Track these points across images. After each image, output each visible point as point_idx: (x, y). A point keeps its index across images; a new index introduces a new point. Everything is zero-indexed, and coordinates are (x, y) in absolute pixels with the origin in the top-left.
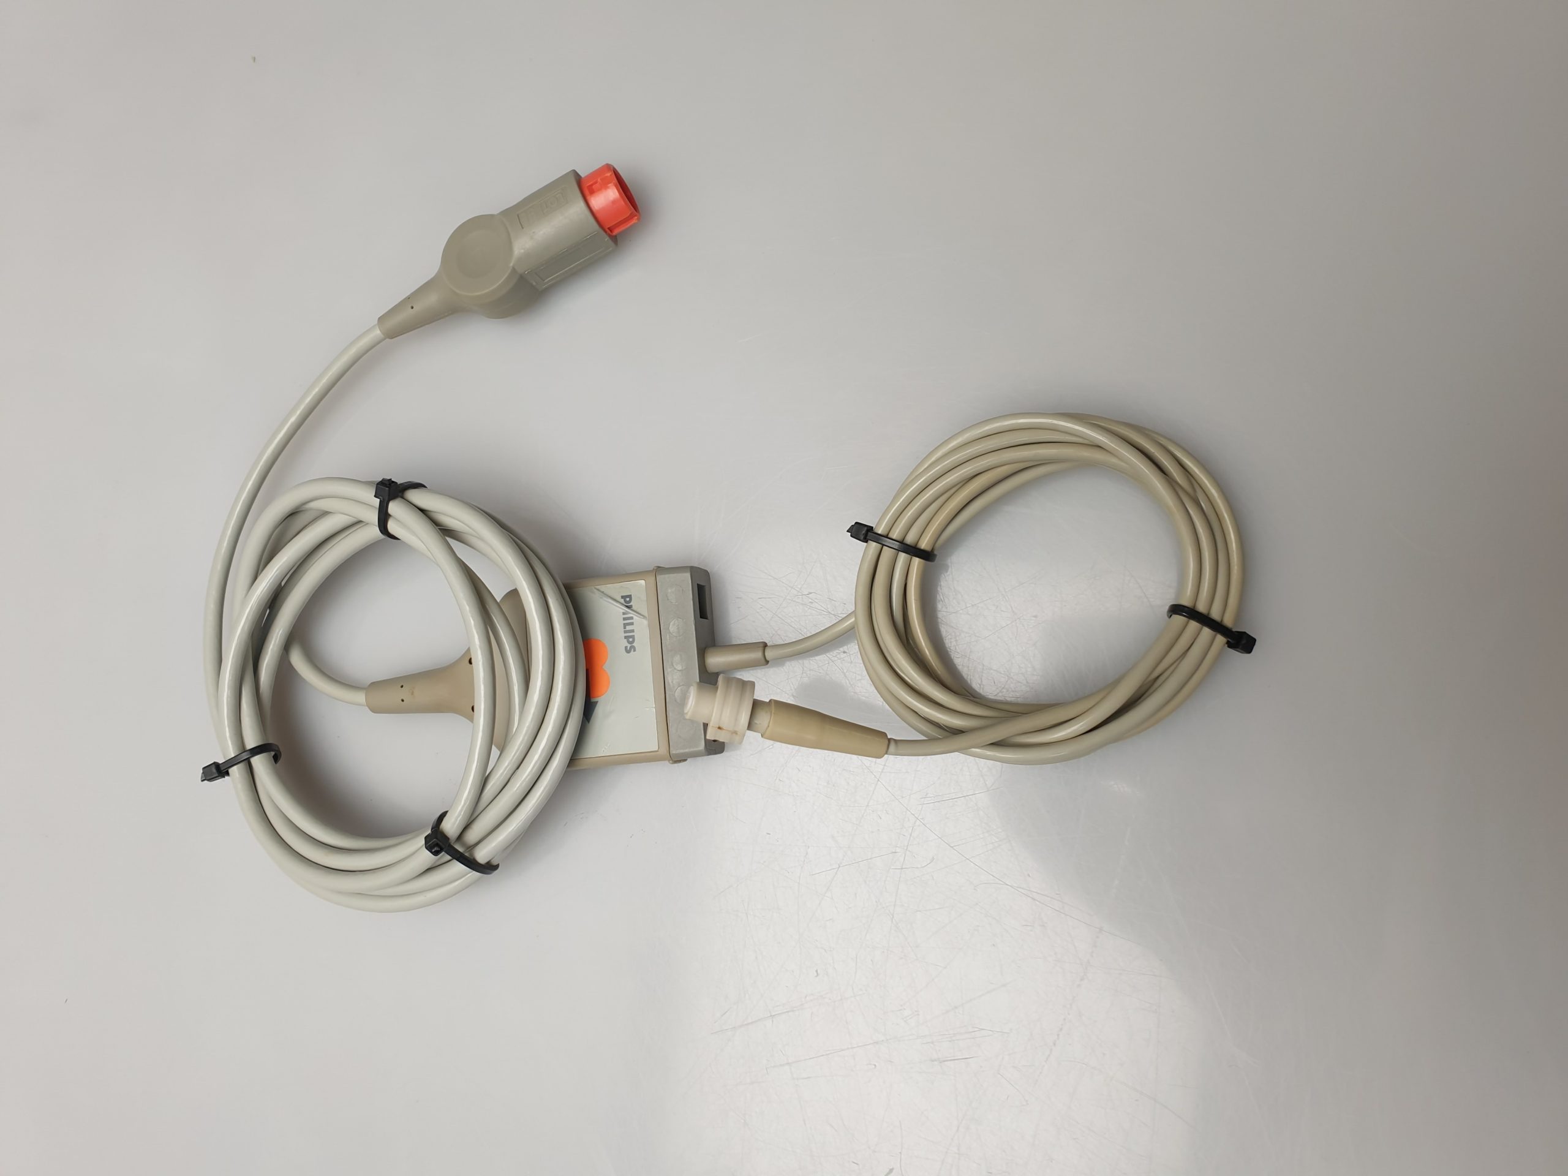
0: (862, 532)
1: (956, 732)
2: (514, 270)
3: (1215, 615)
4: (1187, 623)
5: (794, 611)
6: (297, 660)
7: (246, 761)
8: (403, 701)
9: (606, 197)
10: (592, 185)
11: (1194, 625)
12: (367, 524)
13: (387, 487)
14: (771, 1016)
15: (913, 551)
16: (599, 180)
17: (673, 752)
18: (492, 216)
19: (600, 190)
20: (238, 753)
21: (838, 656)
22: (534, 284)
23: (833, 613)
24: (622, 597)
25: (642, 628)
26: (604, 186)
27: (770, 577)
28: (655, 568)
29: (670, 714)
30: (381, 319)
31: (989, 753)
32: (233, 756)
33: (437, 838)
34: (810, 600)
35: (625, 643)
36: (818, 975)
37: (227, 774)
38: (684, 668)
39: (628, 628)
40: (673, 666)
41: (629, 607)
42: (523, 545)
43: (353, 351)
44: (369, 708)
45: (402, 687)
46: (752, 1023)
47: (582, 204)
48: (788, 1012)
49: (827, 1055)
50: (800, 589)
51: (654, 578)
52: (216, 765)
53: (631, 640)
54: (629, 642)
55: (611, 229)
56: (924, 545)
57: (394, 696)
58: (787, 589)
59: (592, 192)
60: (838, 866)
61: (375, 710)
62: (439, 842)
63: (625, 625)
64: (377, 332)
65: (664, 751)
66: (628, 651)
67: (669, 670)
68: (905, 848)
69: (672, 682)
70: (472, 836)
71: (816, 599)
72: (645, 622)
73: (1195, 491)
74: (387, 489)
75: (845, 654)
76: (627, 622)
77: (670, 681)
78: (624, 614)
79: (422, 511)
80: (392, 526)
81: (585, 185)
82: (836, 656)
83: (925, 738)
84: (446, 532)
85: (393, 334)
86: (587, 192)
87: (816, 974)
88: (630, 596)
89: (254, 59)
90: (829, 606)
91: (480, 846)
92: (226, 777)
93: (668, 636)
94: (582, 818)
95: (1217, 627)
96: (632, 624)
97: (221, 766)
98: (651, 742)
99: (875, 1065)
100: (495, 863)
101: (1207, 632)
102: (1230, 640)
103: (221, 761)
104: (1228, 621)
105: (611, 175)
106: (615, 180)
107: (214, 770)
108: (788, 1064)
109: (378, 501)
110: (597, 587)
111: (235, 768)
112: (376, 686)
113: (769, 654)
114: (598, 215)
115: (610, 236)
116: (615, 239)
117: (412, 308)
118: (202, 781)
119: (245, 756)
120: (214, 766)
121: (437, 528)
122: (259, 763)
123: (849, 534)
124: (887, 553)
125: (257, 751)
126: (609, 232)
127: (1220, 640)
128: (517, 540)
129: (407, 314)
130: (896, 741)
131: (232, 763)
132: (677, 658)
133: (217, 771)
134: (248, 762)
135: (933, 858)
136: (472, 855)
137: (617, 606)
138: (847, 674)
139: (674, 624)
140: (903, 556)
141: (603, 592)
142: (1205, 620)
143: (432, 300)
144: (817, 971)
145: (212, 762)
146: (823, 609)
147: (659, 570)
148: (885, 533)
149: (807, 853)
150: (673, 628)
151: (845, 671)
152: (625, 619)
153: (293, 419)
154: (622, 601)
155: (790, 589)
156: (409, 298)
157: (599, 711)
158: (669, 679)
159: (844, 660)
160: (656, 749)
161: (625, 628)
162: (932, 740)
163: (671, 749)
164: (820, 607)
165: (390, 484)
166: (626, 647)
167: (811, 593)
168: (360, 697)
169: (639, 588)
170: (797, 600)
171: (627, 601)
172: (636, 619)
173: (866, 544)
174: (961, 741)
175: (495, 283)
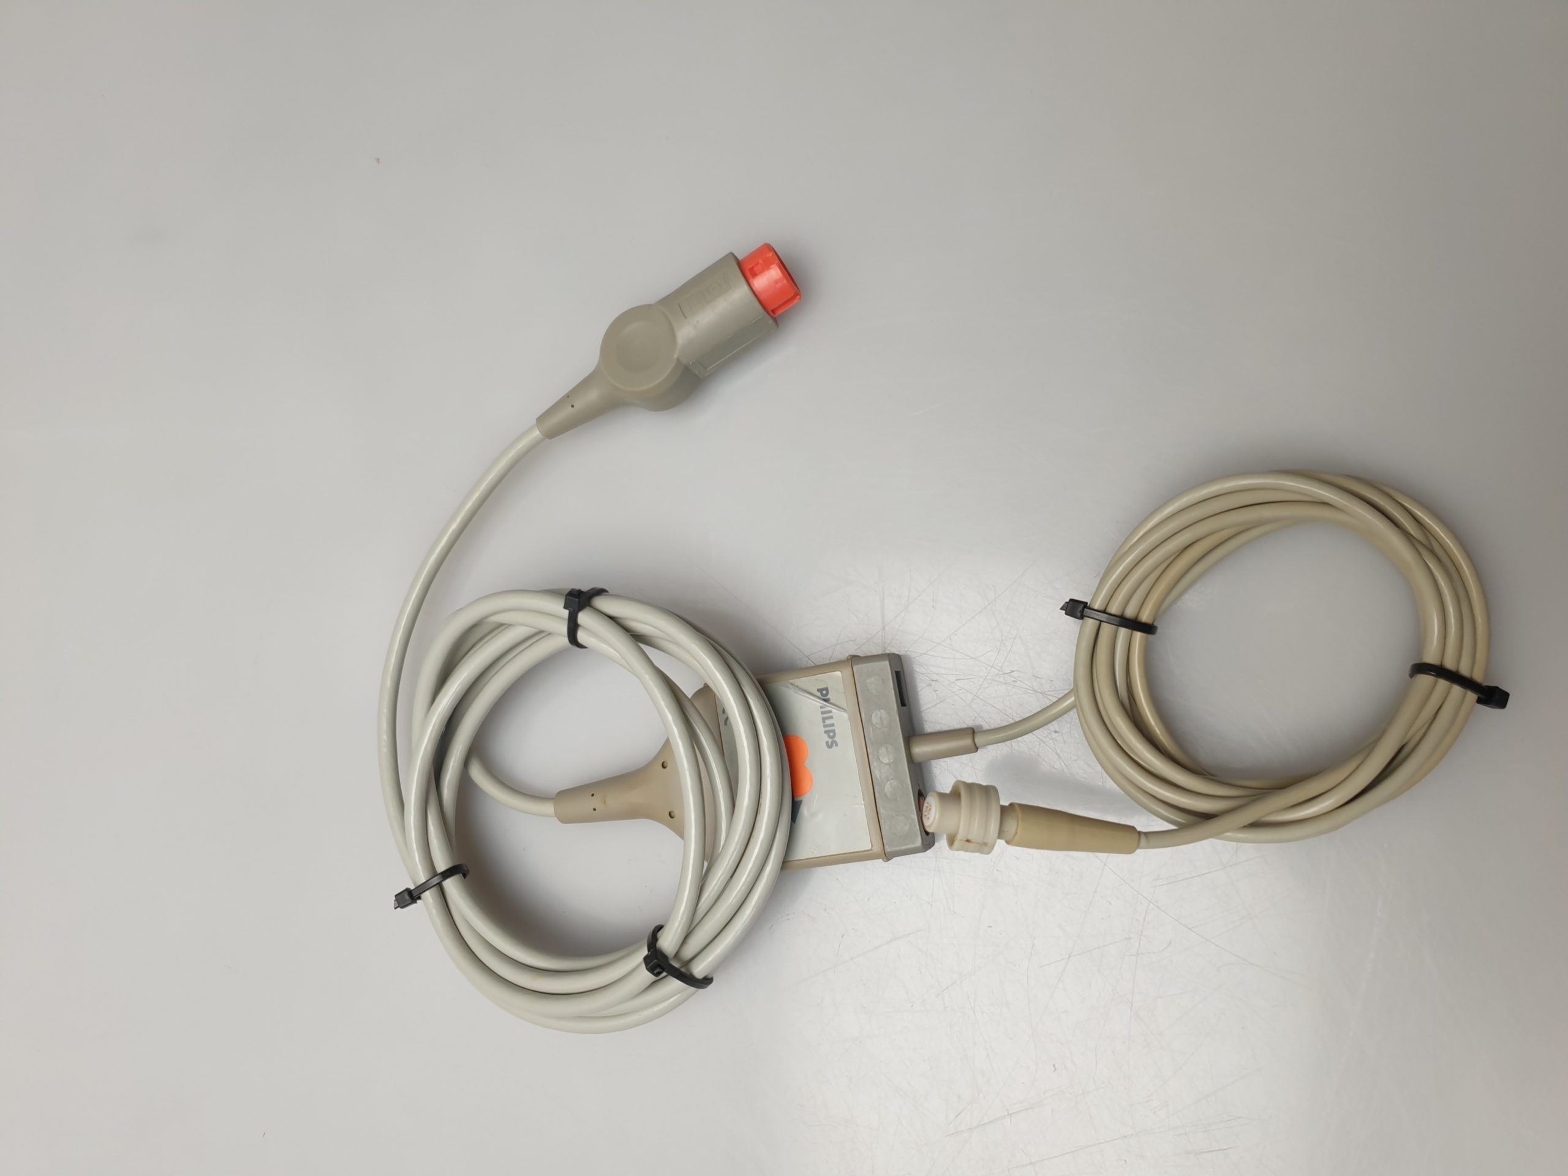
0: (1075, 609)
1: (1207, 817)
2: (678, 360)
3: (1465, 671)
4: (1436, 682)
5: (996, 691)
6: (477, 774)
7: (438, 886)
8: (595, 810)
9: (768, 279)
10: (753, 267)
11: (1443, 683)
12: (550, 634)
13: (576, 597)
14: (1008, 1114)
15: (1134, 624)
16: (760, 261)
17: (888, 850)
18: (649, 306)
19: (762, 271)
20: (427, 879)
21: (1050, 736)
22: (697, 373)
23: (1039, 691)
24: (819, 690)
25: (842, 721)
26: (767, 266)
27: (968, 657)
28: (849, 657)
29: (881, 811)
30: (541, 419)
31: (1240, 835)
32: (424, 881)
33: (657, 959)
34: (1013, 679)
35: (826, 738)
36: (1055, 1070)
37: (419, 898)
38: (891, 761)
39: (828, 722)
40: (879, 759)
41: (825, 700)
42: (722, 650)
43: (512, 454)
44: (558, 819)
45: (593, 795)
46: (989, 1123)
47: (745, 288)
48: (1027, 1109)
49: (1073, 1152)
50: (1001, 667)
51: (850, 668)
52: (408, 891)
53: (831, 734)
54: (829, 737)
55: (773, 311)
56: (1145, 617)
57: (586, 804)
58: (986, 669)
59: (755, 275)
60: (1068, 956)
61: (565, 820)
62: (660, 963)
63: (824, 720)
64: (537, 433)
65: (877, 848)
66: (829, 746)
67: (875, 764)
68: (1140, 933)
69: (880, 777)
70: (688, 952)
71: (1019, 677)
72: (845, 715)
73: (1429, 540)
74: (577, 600)
75: (1057, 734)
76: (826, 717)
77: (878, 776)
78: (821, 707)
79: (612, 618)
80: (581, 636)
81: (747, 267)
82: (1047, 736)
83: (1172, 827)
84: (638, 638)
85: (552, 434)
86: (748, 274)
87: (1053, 1069)
88: (827, 689)
89: (378, 160)
90: (1034, 684)
91: (696, 960)
92: (418, 901)
93: (871, 729)
94: (788, 920)
95: (1467, 683)
96: (831, 717)
97: (413, 892)
98: (864, 841)
99: (1125, 1161)
100: (710, 977)
101: (1457, 689)
102: (1481, 696)
103: (412, 887)
104: (1478, 677)
105: (772, 255)
106: (778, 261)
107: (407, 897)
108: (1031, 1163)
109: (567, 612)
110: (791, 681)
111: (427, 893)
112: (565, 795)
113: (979, 740)
114: (762, 298)
115: (772, 317)
116: (775, 320)
117: (573, 406)
118: (395, 908)
119: (436, 880)
120: (406, 892)
121: (628, 634)
122: (451, 885)
123: (1064, 612)
124: (1107, 629)
125: (447, 874)
126: (770, 312)
127: (1472, 696)
128: (714, 643)
129: (567, 412)
130: (1147, 834)
131: (422, 888)
132: (883, 750)
133: (407, 898)
134: (440, 885)
135: (1171, 942)
136: (688, 970)
137: (811, 699)
138: (1061, 754)
139: (876, 715)
140: (1123, 632)
141: (797, 686)
142: (1454, 677)
143: (593, 396)
144: (1054, 1066)
145: (404, 888)
146: (1027, 687)
147: (854, 659)
148: (1102, 608)
149: (1034, 945)
150: (875, 720)
151: (1059, 752)
152: (823, 713)
153: (454, 526)
154: (819, 694)
155: (989, 668)
156: (567, 396)
157: (805, 811)
158: (876, 773)
159: (1056, 740)
160: (870, 848)
161: (824, 722)
162: (1182, 827)
163: (886, 847)
164: (1024, 686)
165: (579, 595)
166: (827, 743)
167: (1012, 671)
168: (549, 808)
169: (836, 679)
170: (998, 680)
171: (824, 695)
172: (835, 711)
173: (1081, 621)
174: (1214, 825)
175: (661, 376)
